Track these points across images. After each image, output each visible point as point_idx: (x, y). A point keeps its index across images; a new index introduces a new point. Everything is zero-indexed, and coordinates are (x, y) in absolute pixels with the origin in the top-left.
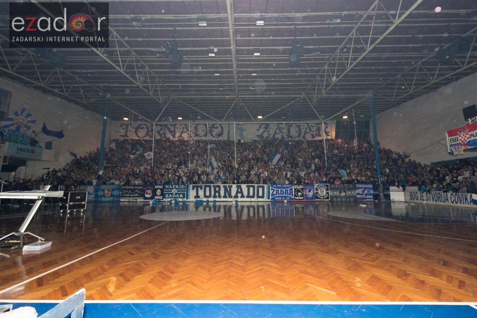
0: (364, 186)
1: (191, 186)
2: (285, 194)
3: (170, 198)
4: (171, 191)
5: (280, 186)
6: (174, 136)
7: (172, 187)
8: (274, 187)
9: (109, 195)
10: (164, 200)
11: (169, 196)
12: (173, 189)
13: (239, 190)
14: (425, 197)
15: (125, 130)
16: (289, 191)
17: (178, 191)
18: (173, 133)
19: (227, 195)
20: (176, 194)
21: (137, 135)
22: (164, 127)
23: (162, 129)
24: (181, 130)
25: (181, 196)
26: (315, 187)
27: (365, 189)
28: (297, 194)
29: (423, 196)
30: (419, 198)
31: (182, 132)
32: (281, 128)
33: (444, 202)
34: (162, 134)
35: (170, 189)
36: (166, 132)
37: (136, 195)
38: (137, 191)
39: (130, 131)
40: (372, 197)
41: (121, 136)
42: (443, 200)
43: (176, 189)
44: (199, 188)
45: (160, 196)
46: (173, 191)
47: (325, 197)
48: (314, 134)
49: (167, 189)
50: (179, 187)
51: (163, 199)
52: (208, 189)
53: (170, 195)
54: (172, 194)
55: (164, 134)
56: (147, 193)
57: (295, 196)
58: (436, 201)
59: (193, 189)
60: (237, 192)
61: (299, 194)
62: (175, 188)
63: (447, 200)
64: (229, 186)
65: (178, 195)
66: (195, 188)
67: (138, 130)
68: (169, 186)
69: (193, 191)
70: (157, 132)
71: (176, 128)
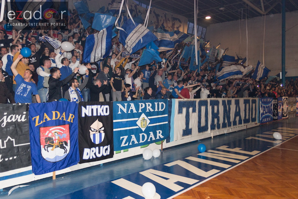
1: (176, 103)
3: (134, 145)
4: (134, 123)
5: (266, 100)
7: (137, 108)
10: (117, 156)
11: (129, 140)
12: (139, 115)
13: (238, 110)
16: (270, 108)
17: (152, 121)
20: (148, 130)
25: (159, 134)
26: (282, 101)
35: (132, 115)
43: (149, 114)
44: (191, 110)
45: (99, 146)
46: (138, 123)
47: (286, 114)
49: (123, 116)
50: (153, 107)
51: (111, 155)
52: (203, 108)
53: (134, 138)
54: (137, 132)
56: (50, 142)
57: (274, 115)
59: (180, 112)
61: (276, 112)
62: (144, 110)
64: (228, 101)
65: (151, 134)
66: (184, 110)
68: (129, 106)
69: (180, 115)
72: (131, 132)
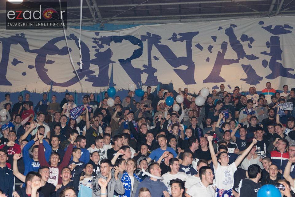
6: (188, 77)
18: (184, 67)
22: (145, 44)
23: (137, 54)
24: (213, 57)
31: (221, 61)
34: (139, 72)
36: (154, 64)
55: (150, 70)
67: (49, 57)
70: (121, 61)
71: (194, 49)
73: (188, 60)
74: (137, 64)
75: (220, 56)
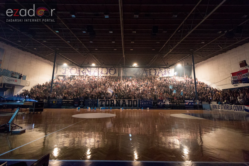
0: (189, 101)
2: (148, 105)
5: (145, 100)
6: (90, 74)
8: (142, 101)
9: (56, 104)
12: (89, 101)
13: (124, 103)
14: (220, 107)
15: (65, 70)
16: (150, 103)
17: (92, 103)
18: (90, 72)
19: (118, 105)
20: (91, 104)
21: (71, 73)
22: (85, 69)
23: (84, 70)
24: (94, 71)
25: (93, 105)
26: (164, 101)
27: (190, 102)
28: (154, 105)
29: (219, 107)
30: (217, 108)
31: (95, 72)
32: (146, 70)
33: (230, 110)
34: (84, 73)
37: (70, 104)
38: (70, 102)
39: (67, 71)
40: (193, 107)
41: (63, 73)
42: (230, 109)
45: (82, 105)
46: (89, 103)
47: (169, 107)
48: (163, 73)
49: (86, 101)
50: (92, 100)
51: (84, 107)
52: (108, 101)
53: (88, 105)
54: (89, 104)
55: (85, 73)
56: (75, 104)
57: (153, 106)
58: (226, 109)
59: (100, 101)
60: (123, 104)
61: (155, 105)
62: (90, 101)
63: (232, 109)
64: (119, 100)
65: (92, 105)
67: (72, 70)
68: (87, 100)
69: (100, 102)
70: (82, 71)
71: (91, 70)
72: (87, 104)
73: (90, 71)
74: (84, 72)
75: (95, 71)
